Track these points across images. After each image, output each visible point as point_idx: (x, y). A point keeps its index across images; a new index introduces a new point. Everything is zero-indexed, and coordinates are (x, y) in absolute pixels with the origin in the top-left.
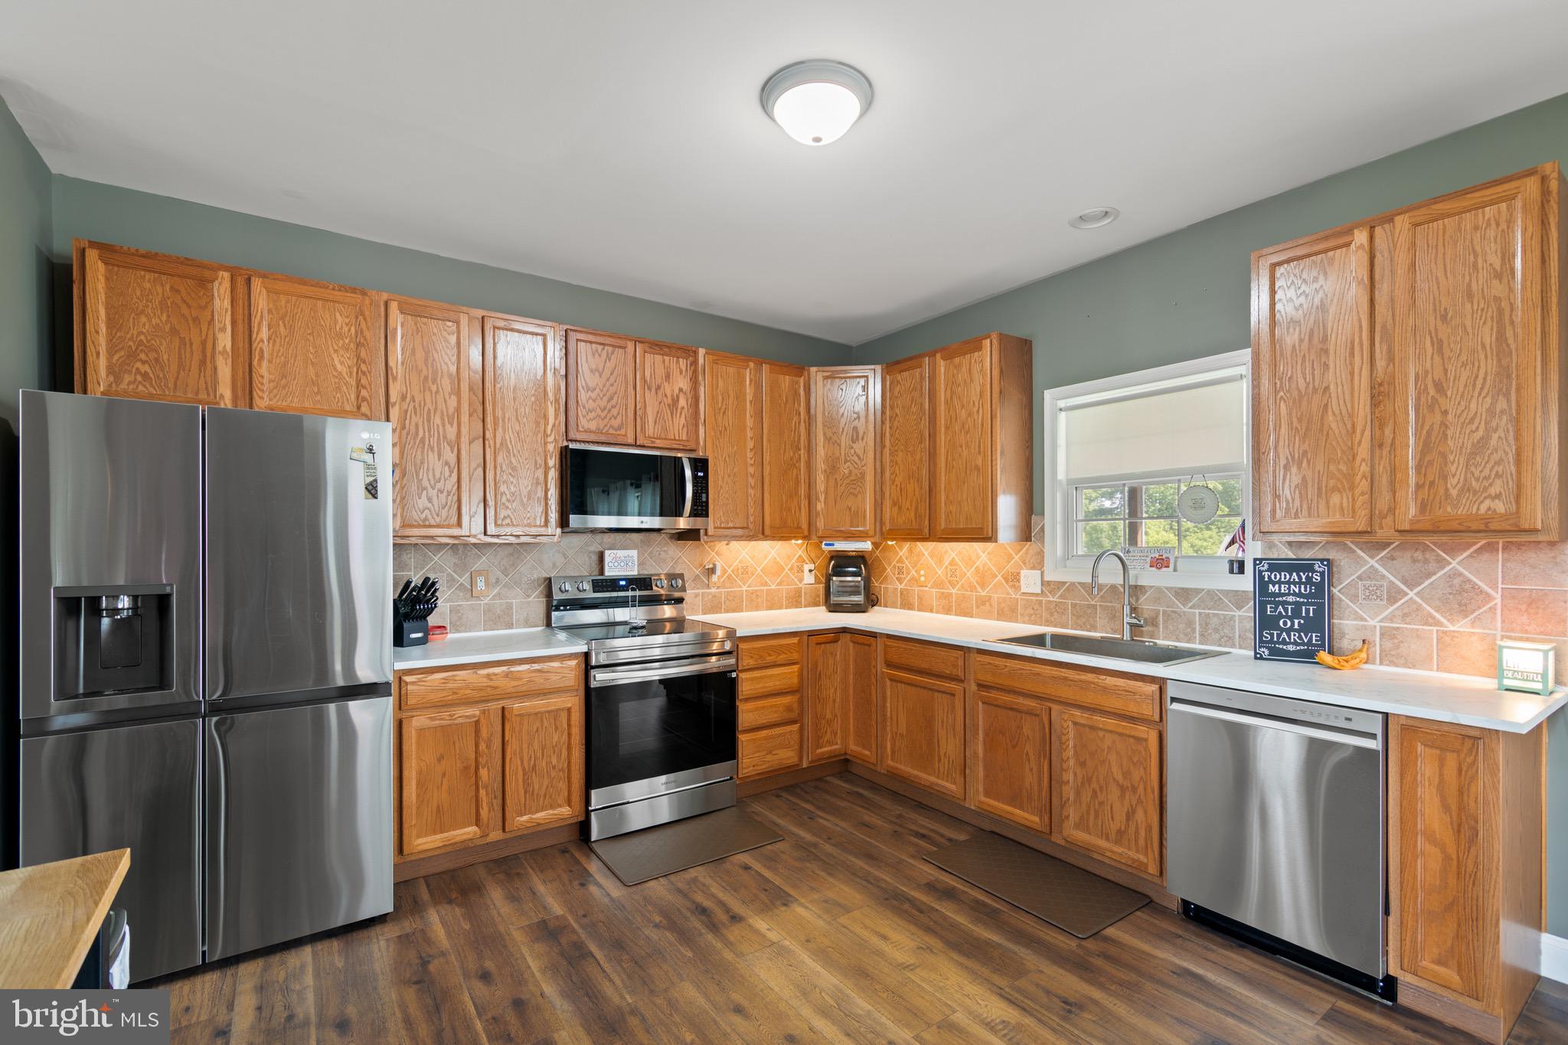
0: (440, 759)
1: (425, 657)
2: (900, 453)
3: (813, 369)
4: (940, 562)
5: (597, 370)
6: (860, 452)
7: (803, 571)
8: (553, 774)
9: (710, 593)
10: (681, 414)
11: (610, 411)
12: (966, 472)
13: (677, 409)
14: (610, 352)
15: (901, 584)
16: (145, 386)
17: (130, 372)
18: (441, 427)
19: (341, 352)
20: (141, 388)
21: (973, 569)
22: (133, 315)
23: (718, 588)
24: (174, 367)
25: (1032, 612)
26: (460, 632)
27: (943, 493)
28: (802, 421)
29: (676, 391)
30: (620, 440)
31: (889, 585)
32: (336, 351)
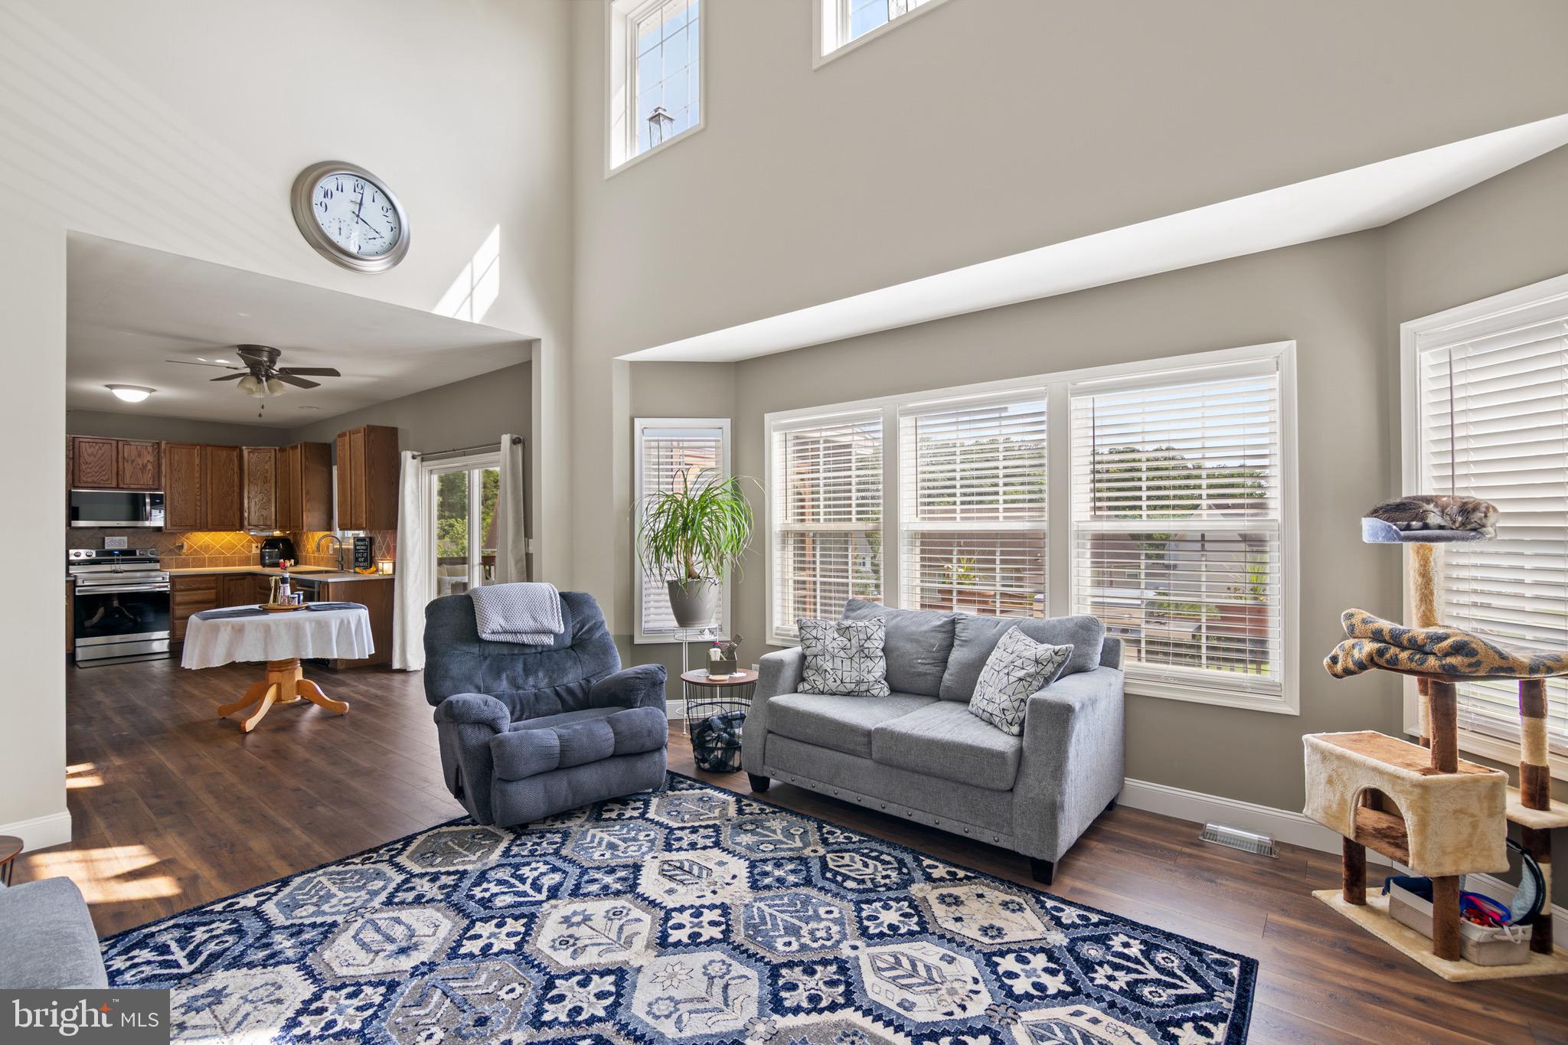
3: (244, 447)
6: (268, 488)
7: (251, 547)
9: (181, 558)
10: (148, 472)
11: (100, 472)
13: (145, 470)
14: (101, 446)
23: (187, 555)
28: (235, 473)
29: (145, 461)
30: (107, 486)
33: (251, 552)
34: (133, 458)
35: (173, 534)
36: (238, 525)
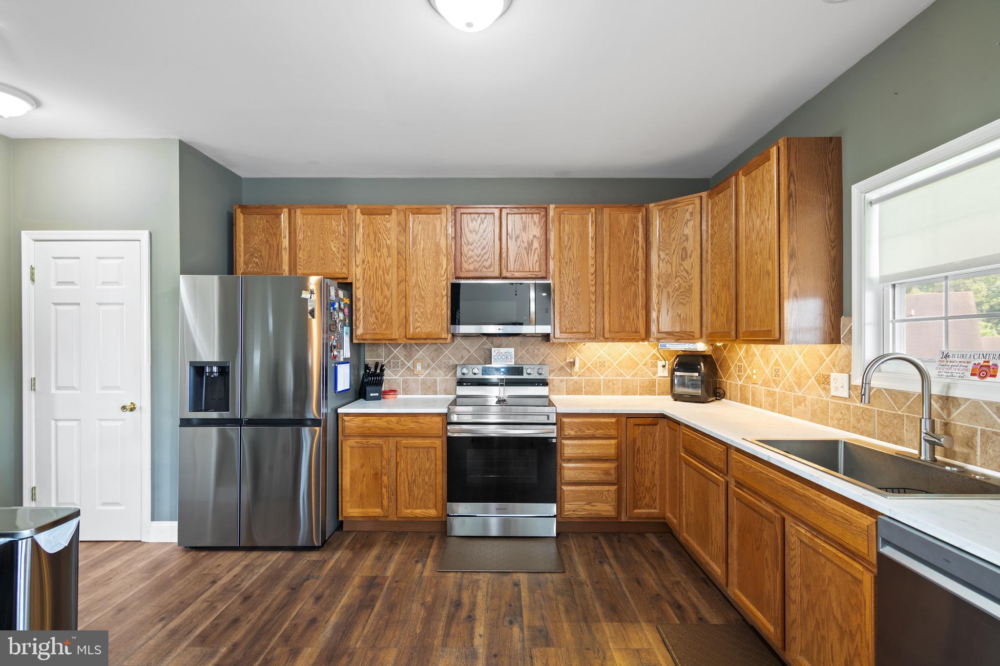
0: (362, 466)
1: (380, 407)
2: (718, 266)
3: (652, 205)
4: (767, 362)
5: (475, 231)
6: (688, 268)
7: (657, 366)
8: (426, 487)
9: (573, 380)
10: (534, 253)
11: (483, 256)
12: (760, 279)
13: (531, 250)
14: (483, 218)
15: (740, 380)
16: (256, 269)
17: (251, 263)
18: (382, 276)
19: (334, 241)
20: (255, 270)
21: (792, 369)
22: (253, 236)
23: (579, 376)
24: (267, 259)
25: (841, 416)
26: (407, 394)
27: (744, 299)
28: (640, 247)
29: (531, 237)
30: (489, 275)
31: (732, 382)
32: (332, 241)
33: (655, 374)
34: (518, 232)
35: (563, 345)
36: (643, 336)
